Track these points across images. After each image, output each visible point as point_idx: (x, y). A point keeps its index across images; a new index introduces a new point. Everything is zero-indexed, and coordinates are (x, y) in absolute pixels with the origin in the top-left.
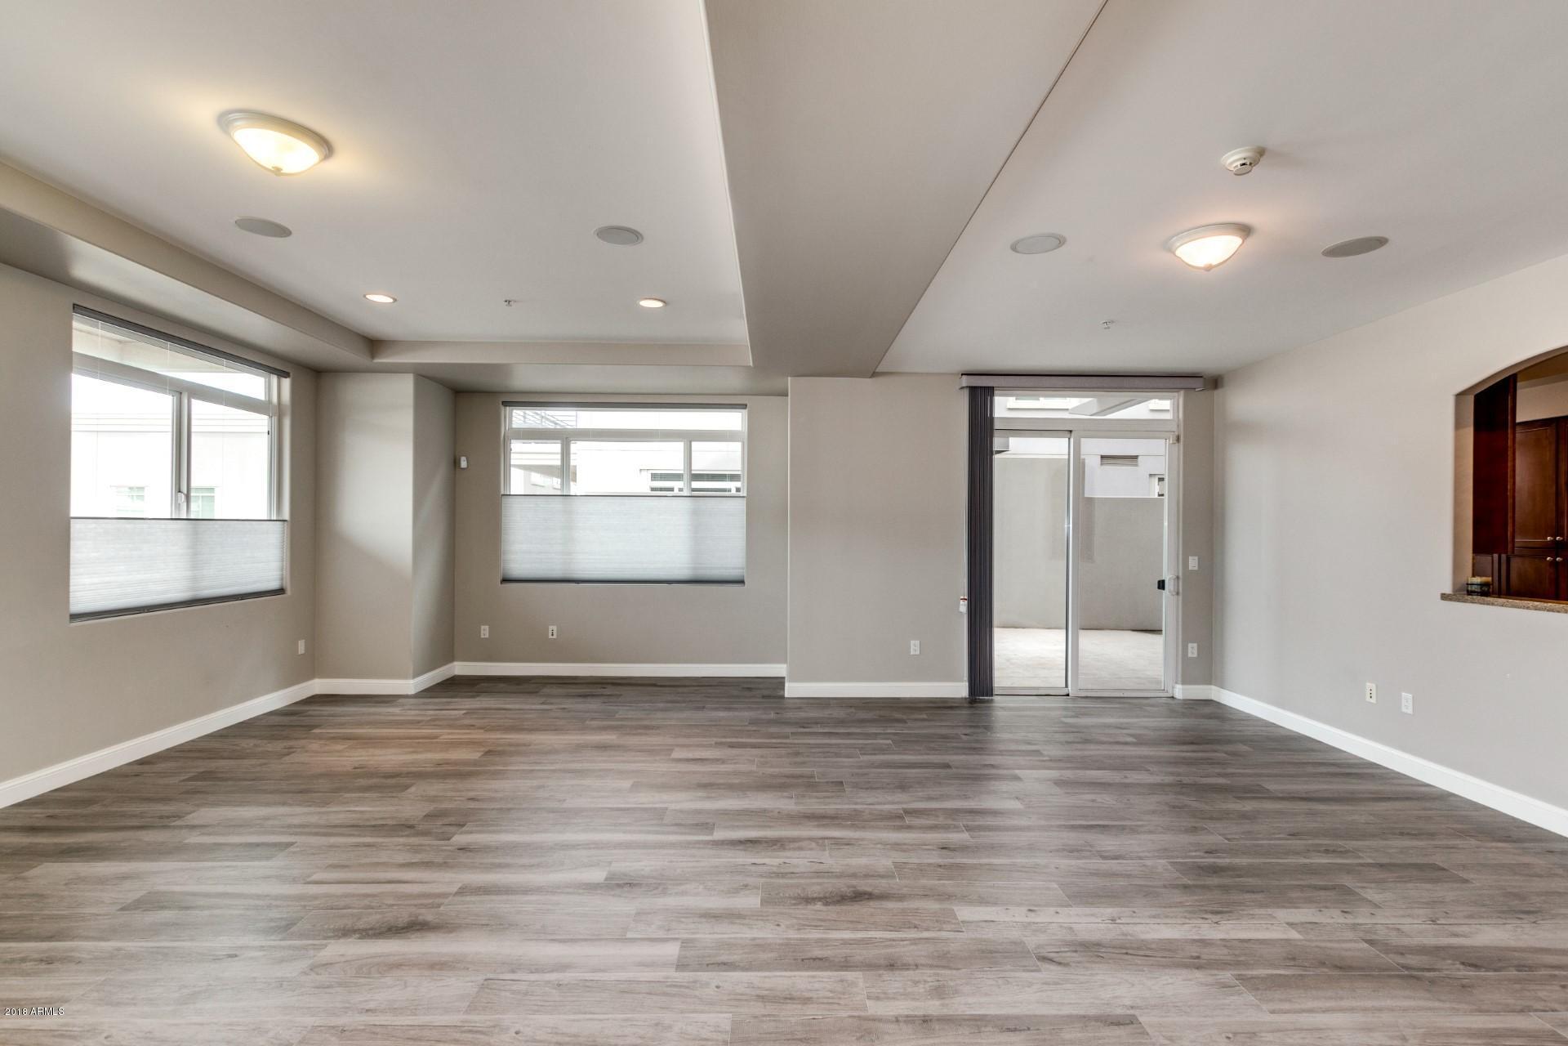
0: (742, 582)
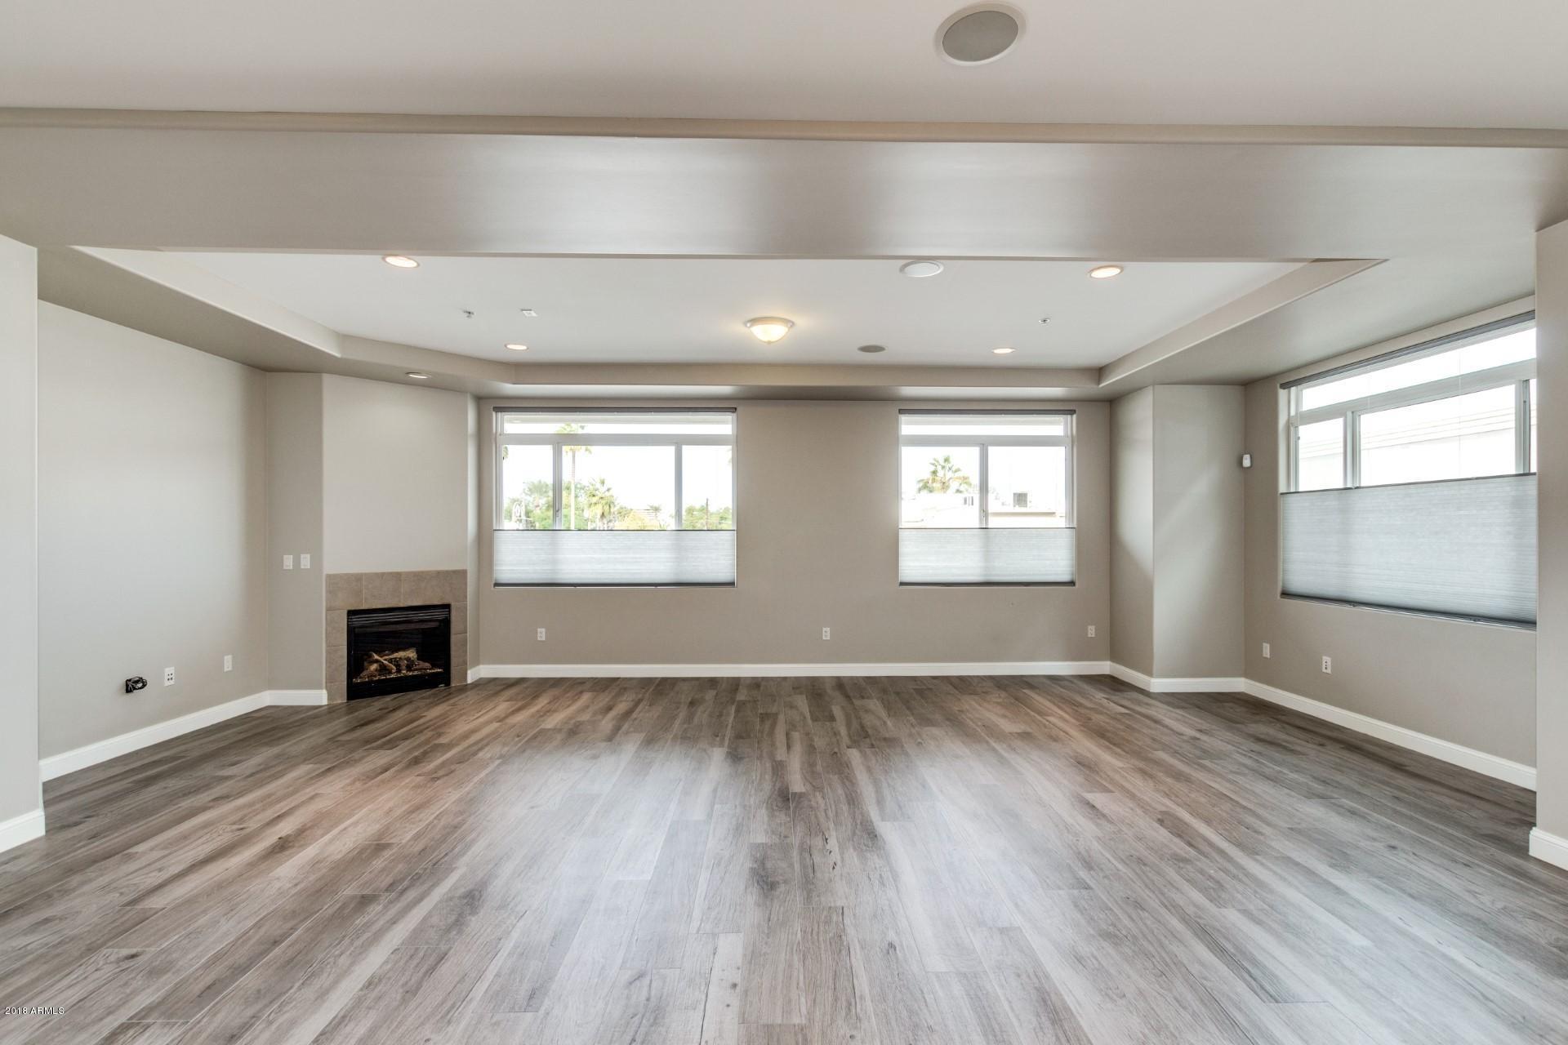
0: (1529, 623)
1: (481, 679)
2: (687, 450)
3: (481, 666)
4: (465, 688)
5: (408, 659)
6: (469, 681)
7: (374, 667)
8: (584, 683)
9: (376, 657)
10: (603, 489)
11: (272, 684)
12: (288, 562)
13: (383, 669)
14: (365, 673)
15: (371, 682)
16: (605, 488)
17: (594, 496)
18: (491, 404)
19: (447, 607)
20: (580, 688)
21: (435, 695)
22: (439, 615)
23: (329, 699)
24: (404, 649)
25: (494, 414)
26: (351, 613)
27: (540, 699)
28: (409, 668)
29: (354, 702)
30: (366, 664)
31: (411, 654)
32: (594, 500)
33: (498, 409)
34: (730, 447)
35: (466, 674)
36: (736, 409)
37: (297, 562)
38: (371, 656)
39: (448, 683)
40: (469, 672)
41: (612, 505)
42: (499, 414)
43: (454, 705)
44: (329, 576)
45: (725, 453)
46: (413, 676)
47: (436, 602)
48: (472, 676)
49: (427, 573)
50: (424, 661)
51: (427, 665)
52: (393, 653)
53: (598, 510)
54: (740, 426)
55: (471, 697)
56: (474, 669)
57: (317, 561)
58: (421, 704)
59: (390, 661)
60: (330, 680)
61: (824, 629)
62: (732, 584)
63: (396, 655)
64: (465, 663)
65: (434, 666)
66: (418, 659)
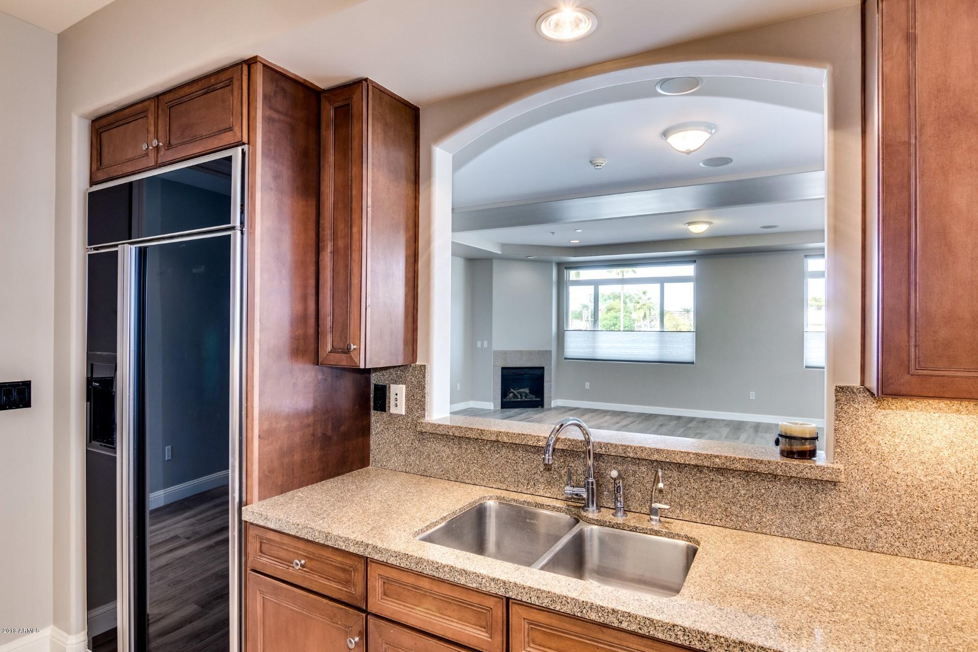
1: (558, 406)
2: (666, 285)
3: (558, 400)
4: (550, 409)
5: (525, 393)
6: (552, 406)
7: (511, 395)
8: (607, 412)
9: (512, 390)
10: (644, 298)
11: (474, 398)
12: (479, 344)
13: (515, 396)
14: (508, 397)
15: (510, 402)
16: (647, 297)
17: (638, 303)
18: (563, 267)
19: (543, 368)
20: (605, 414)
21: (537, 410)
22: (539, 372)
23: (494, 407)
24: (523, 388)
25: (565, 270)
26: (503, 369)
27: (585, 416)
28: (526, 397)
29: (503, 410)
30: (508, 393)
31: (527, 390)
32: (638, 306)
33: (567, 268)
34: (693, 283)
35: (551, 402)
36: (695, 261)
37: (482, 344)
38: (510, 390)
39: (543, 406)
40: (552, 402)
41: (652, 310)
42: (568, 270)
43: (545, 415)
44: (495, 351)
45: (690, 287)
46: (528, 401)
47: (538, 366)
48: (554, 404)
49: (534, 351)
50: (533, 394)
51: (533, 396)
52: (519, 389)
53: (641, 313)
54: (698, 271)
55: (553, 412)
56: (554, 401)
57: (490, 343)
58: (532, 413)
59: (518, 393)
60: (494, 399)
61: (751, 393)
62: (693, 363)
63: (520, 390)
64: (551, 397)
65: (536, 397)
66: (530, 393)
